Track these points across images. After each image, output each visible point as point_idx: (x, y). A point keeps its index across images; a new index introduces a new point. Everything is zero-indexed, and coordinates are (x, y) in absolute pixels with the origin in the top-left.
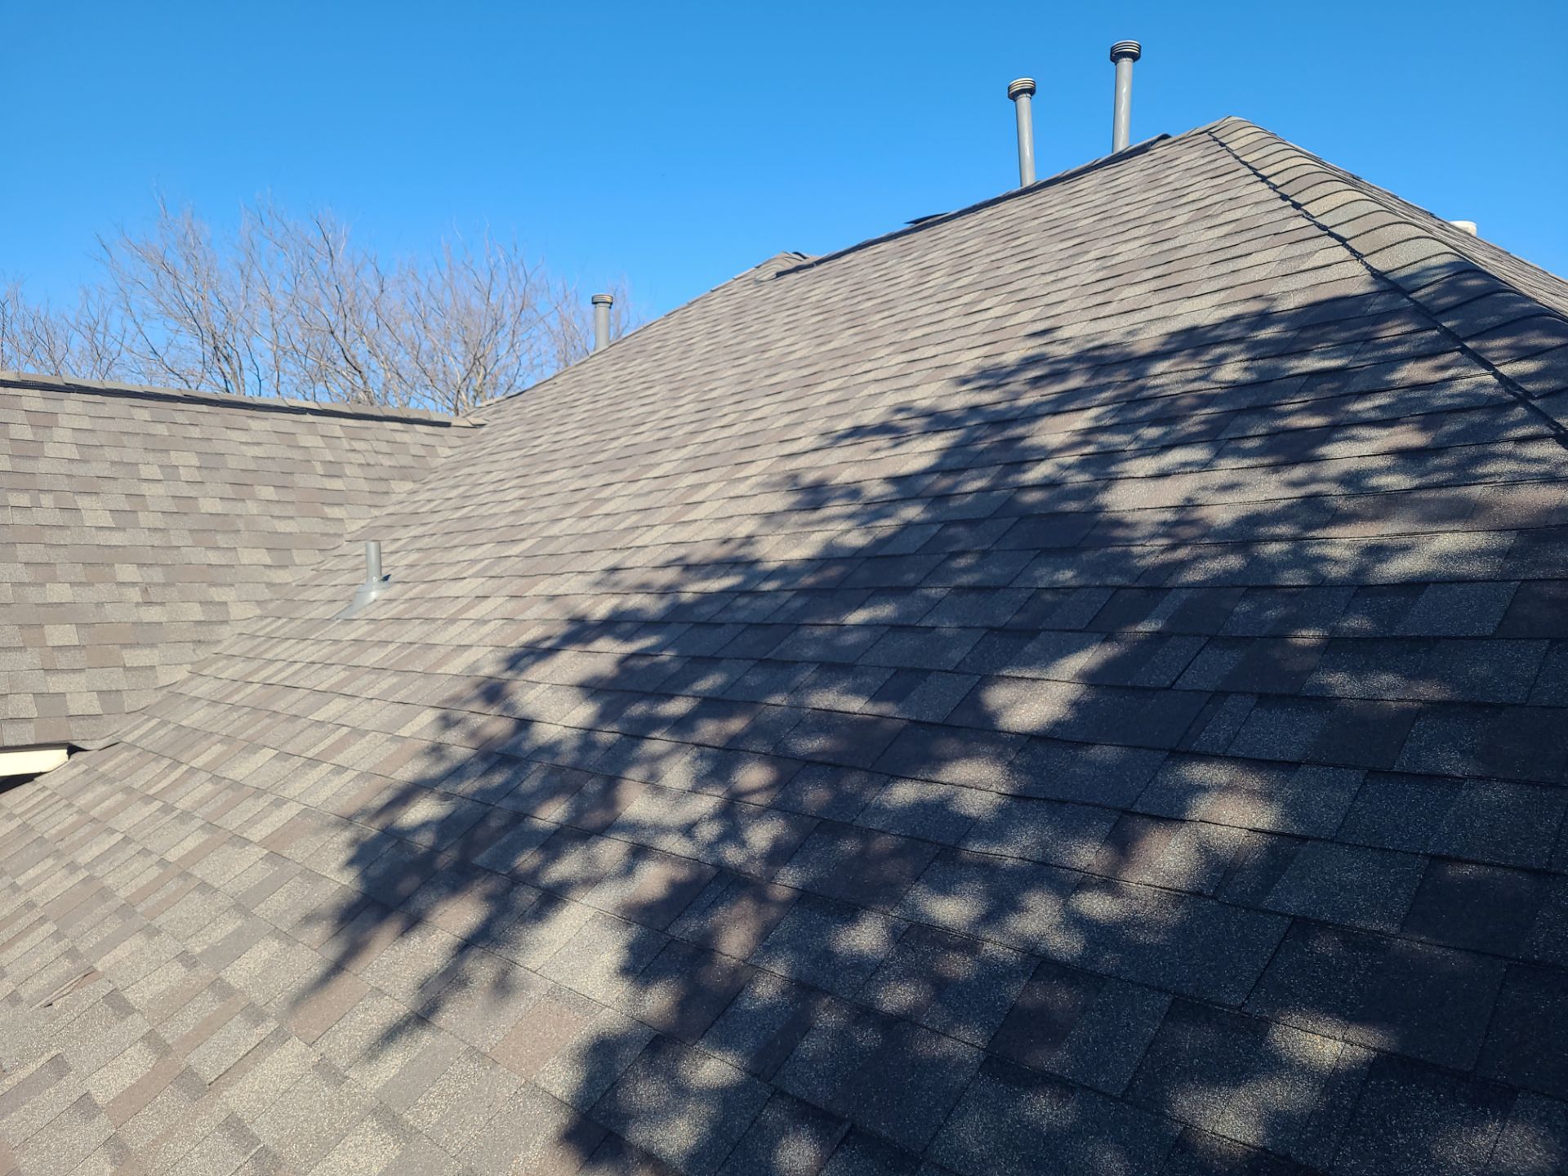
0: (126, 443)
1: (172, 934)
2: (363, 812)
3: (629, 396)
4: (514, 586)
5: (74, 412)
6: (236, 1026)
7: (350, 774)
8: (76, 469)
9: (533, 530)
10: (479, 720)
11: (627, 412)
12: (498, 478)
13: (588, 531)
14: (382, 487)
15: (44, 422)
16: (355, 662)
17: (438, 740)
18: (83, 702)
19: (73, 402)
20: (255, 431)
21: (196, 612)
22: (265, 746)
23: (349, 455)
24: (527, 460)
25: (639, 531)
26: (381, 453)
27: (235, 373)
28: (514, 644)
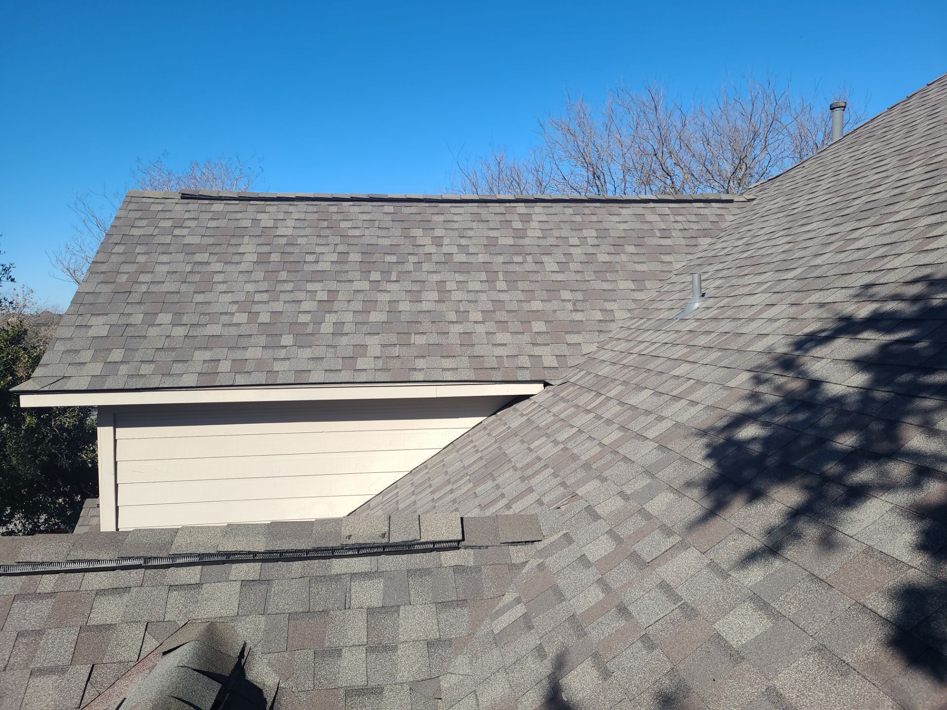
0: (563, 227)
1: (614, 482)
2: (712, 429)
3: (865, 168)
4: (794, 297)
5: (539, 212)
6: (657, 535)
7: (699, 407)
8: (542, 242)
9: (801, 262)
10: (782, 380)
11: (865, 179)
12: (770, 231)
13: (844, 261)
14: (693, 242)
15: (526, 219)
16: (691, 343)
17: (755, 390)
18: (549, 361)
19: (538, 208)
20: (624, 215)
21: (599, 316)
22: (646, 388)
23: (674, 224)
24: (789, 218)
25: (888, 259)
26: (692, 222)
27: (602, 185)
28: (799, 334)
